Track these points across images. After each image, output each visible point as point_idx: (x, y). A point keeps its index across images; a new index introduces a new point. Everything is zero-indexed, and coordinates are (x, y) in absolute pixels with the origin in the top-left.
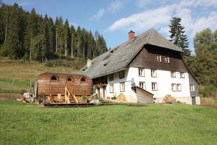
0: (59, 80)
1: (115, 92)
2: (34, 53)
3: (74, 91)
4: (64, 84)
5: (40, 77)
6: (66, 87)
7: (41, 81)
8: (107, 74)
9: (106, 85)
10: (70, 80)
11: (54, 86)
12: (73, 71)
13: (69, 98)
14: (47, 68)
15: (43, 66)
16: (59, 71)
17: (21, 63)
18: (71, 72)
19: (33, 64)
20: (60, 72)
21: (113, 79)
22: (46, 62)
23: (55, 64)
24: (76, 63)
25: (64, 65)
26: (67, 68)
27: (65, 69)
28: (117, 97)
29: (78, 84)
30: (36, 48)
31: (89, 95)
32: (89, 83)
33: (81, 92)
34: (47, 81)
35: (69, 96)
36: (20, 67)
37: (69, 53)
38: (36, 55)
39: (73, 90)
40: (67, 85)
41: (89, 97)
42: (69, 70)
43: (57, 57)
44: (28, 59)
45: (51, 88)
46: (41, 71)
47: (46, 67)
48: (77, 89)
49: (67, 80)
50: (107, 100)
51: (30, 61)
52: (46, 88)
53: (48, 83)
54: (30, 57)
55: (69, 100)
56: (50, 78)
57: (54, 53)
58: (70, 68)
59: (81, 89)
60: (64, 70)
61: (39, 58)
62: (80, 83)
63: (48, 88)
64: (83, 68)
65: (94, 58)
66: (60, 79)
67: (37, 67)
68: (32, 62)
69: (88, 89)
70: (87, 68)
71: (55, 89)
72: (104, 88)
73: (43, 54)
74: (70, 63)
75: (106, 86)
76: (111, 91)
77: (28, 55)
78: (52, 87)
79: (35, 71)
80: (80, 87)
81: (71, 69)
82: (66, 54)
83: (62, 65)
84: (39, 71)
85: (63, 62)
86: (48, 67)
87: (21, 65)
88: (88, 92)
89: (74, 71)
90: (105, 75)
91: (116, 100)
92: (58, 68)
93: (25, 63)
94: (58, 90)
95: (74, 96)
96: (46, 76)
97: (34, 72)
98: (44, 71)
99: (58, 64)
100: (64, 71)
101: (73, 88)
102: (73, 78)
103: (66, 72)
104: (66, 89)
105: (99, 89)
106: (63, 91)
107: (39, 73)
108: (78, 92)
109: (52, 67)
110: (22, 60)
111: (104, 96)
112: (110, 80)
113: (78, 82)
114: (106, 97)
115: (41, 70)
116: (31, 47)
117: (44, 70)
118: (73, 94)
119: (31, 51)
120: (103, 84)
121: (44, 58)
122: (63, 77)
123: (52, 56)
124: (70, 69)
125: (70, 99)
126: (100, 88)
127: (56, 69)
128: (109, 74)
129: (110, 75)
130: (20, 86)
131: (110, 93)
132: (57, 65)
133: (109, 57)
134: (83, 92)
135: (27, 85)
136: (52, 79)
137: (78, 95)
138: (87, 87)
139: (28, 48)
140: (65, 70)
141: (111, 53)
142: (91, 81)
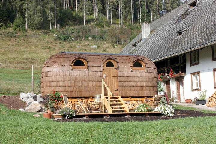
0: (88, 66)
1: (202, 89)
2: (34, 14)
3: (120, 88)
4: (100, 74)
5: (52, 60)
6: (103, 80)
7: (54, 70)
8: (186, 51)
9: (183, 73)
10: (110, 65)
11: (79, 79)
12: (111, 48)
13: (109, 103)
14: (60, 43)
15: (52, 40)
16: (84, 48)
17: (10, 35)
18: (107, 50)
19: (32, 36)
20: (86, 50)
21: (197, 62)
22: (57, 32)
23: (75, 34)
24: (117, 32)
25: (94, 37)
26: (99, 42)
27: (95, 44)
28: (207, 99)
29: (126, 74)
30: (38, 5)
31: (149, 95)
32: (150, 70)
33: (133, 89)
34: (65, 68)
35: (109, 98)
36: (9, 43)
37: (103, 11)
38: (37, 19)
39: (118, 86)
40: (104, 75)
41: (149, 99)
42: (104, 46)
43: (78, 21)
44: (22, 27)
45: (73, 83)
46: (48, 50)
47: (58, 41)
48: (124, 84)
49: (105, 65)
50: (187, 105)
51: (26, 31)
52: (64, 83)
53: (68, 73)
54: (25, 23)
55: (109, 105)
56: (71, 62)
57: (72, 14)
58: (105, 42)
59: (133, 84)
60: (93, 47)
61: (43, 24)
62: (132, 71)
63: (68, 83)
64: (133, 42)
65: (154, 20)
66: (90, 64)
67: (41, 42)
68: (30, 32)
69: (148, 83)
70: (141, 40)
71: (80, 84)
72: (180, 80)
73: (51, 15)
74: (105, 32)
75: (183, 77)
76: (194, 88)
77: (22, 19)
78: (76, 81)
79: (37, 51)
80: (131, 79)
81: (107, 45)
82: (95, 15)
83: (89, 37)
84: (46, 50)
85: (91, 30)
86: (62, 41)
87: (10, 40)
88: (148, 89)
89: (114, 47)
90: (181, 53)
91: (205, 105)
92: (81, 43)
93: (17, 35)
94: (88, 86)
95: (120, 99)
96: (62, 59)
97: (35, 53)
98: (54, 49)
99: (81, 34)
100: (94, 49)
101: (117, 81)
102: (117, 62)
103: (98, 50)
104: (103, 83)
105: (168, 83)
106: (98, 89)
107: (45, 54)
108: (127, 89)
109: (70, 42)
110: (11, 30)
111: (179, 98)
112: (192, 65)
113: (126, 70)
114: (182, 100)
115: (49, 48)
116: (27, 4)
117: (54, 47)
118: (117, 94)
119: (27, 11)
120: (177, 72)
121: (53, 24)
122: (98, 60)
123: (69, 19)
124: (104, 44)
125: (111, 105)
126: (170, 81)
127: (78, 46)
128: (189, 50)
129: (192, 54)
130: (10, 80)
131: (193, 90)
132: (79, 36)
133: (188, 15)
134: (138, 89)
135: (24, 78)
136: (75, 65)
137: (127, 95)
138: (145, 79)
139: (21, 6)
140: (96, 46)
141: (192, 8)
142: (154, 67)
